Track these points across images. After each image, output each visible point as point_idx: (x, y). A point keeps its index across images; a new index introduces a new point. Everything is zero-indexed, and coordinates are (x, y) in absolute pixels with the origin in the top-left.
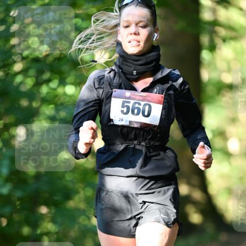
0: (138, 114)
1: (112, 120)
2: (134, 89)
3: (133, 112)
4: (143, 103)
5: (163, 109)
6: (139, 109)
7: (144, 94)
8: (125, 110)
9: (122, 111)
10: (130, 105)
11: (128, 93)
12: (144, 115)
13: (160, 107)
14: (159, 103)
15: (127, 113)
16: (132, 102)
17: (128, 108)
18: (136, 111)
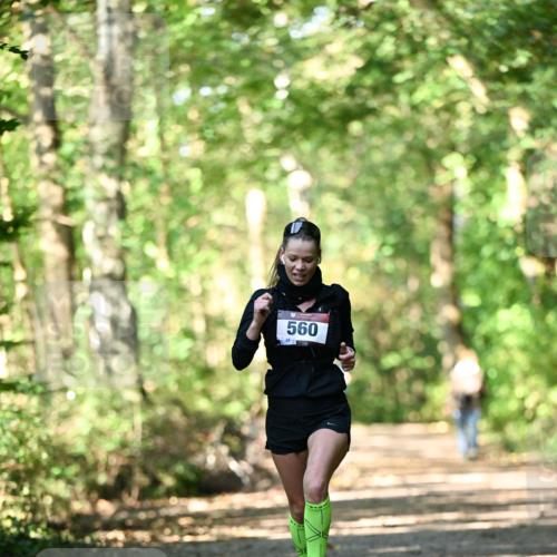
0: (305, 333)
1: (279, 342)
2: (299, 310)
3: (300, 333)
4: (309, 323)
5: (329, 328)
6: (305, 329)
7: (308, 315)
8: (291, 330)
9: (289, 332)
10: (297, 326)
11: (293, 315)
12: (310, 334)
13: (326, 325)
14: (324, 321)
15: (294, 332)
16: (298, 322)
17: (294, 327)
18: (302, 331)
